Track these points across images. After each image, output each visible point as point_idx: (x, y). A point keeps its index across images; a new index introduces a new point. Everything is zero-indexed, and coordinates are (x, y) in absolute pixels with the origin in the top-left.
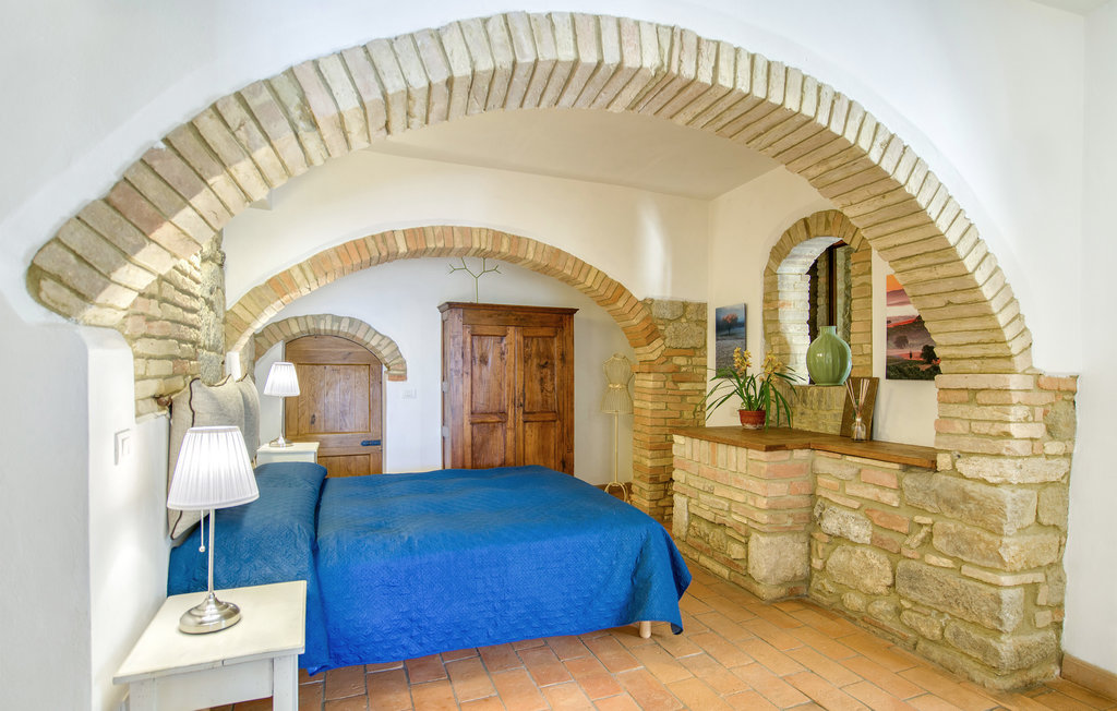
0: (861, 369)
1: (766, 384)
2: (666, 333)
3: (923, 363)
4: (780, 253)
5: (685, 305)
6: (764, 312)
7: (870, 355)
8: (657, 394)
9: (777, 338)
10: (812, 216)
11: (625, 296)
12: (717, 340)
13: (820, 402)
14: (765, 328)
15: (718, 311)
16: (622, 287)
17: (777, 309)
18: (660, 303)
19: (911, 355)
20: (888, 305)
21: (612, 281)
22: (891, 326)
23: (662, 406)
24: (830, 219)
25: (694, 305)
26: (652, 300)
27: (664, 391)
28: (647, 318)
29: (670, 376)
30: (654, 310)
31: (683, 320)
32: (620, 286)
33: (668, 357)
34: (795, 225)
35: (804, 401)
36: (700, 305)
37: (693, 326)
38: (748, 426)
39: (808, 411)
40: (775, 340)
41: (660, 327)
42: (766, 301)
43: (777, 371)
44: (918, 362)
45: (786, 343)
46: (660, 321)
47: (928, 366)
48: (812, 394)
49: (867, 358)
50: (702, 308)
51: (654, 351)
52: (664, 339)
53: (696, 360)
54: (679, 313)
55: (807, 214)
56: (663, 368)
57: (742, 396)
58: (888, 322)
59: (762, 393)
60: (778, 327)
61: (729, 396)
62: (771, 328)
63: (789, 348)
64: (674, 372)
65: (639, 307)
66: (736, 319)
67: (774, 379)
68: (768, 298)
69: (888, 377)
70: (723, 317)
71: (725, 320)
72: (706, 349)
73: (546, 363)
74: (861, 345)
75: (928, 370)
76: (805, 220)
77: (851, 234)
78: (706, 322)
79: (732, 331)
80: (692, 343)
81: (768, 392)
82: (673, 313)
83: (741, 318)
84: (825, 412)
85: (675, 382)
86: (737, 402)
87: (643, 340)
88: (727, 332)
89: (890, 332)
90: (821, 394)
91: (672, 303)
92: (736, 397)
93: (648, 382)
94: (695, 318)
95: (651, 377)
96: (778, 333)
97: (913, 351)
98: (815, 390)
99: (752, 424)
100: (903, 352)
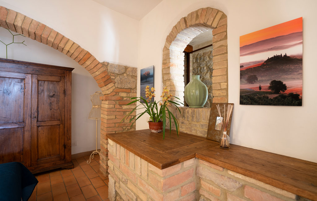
0: (219, 98)
1: (163, 107)
2: (116, 80)
3: (270, 93)
4: (171, 38)
5: (126, 68)
6: (163, 69)
7: (227, 89)
8: (110, 111)
9: (169, 83)
10: (188, 15)
11: (91, 59)
12: (141, 85)
13: (193, 117)
14: (163, 78)
15: (141, 71)
16: (89, 54)
17: (169, 67)
18: (112, 65)
19: (260, 88)
20: (241, 56)
21: (83, 50)
22: (243, 69)
23: (113, 117)
24: (199, 14)
25: (131, 68)
26: (108, 63)
27: (114, 110)
28: (104, 72)
29: (118, 102)
30: (109, 68)
31: (125, 75)
32: (88, 53)
33: (116, 93)
34: (179, 22)
35: (184, 116)
36: (133, 68)
37: (130, 78)
38: (153, 131)
39: (186, 122)
40: (168, 83)
41: (112, 77)
42: (164, 64)
43: (169, 99)
44: (267, 93)
45: (173, 85)
46: (112, 74)
47: (276, 96)
48: (188, 112)
49: (224, 91)
50: (134, 70)
51: (109, 89)
52: (115, 83)
53: (131, 95)
54: (123, 71)
55: (185, 15)
56: (114, 98)
57: (149, 113)
58: (241, 67)
59: (161, 112)
60: (169, 77)
61: (143, 113)
62: (166, 78)
63: (175, 88)
64: (120, 100)
65: (99, 66)
66: (149, 73)
67: (168, 104)
68: (165, 62)
69: (242, 103)
70: (144, 73)
71: (144, 75)
72: (136, 89)
73: (54, 95)
74: (220, 83)
75: (276, 98)
76: (185, 18)
77: (212, 19)
78: (136, 76)
79: (148, 80)
80: (129, 86)
81: (164, 112)
82: (119, 71)
83: (151, 73)
84: (196, 123)
85: (120, 105)
86: (147, 117)
87: (103, 84)
88: (145, 81)
89: (242, 74)
90: (193, 112)
91: (119, 66)
92: (146, 114)
93: (106, 105)
94: (131, 74)
95: (107, 102)
96: (170, 80)
97: (262, 85)
98: (189, 110)
99: (156, 130)
100: (254, 86)
